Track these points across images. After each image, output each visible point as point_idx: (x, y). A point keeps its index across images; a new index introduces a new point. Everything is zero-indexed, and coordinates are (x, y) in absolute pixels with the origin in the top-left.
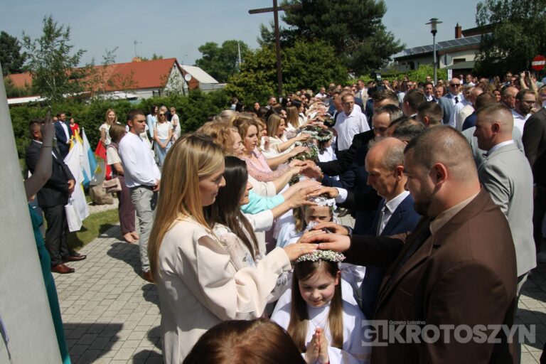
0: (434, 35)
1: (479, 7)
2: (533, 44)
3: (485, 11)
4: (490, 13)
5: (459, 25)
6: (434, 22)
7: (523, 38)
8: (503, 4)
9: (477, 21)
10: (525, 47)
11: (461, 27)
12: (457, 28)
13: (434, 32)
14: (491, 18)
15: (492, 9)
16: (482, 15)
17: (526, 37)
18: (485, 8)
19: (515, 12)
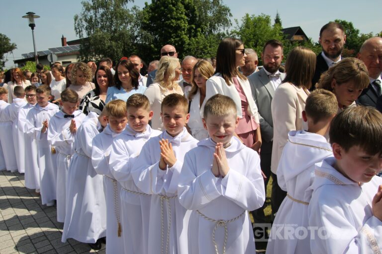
0: (33, 29)
1: (76, 19)
2: (119, 48)
3: (82, 22)
4: (85, 24)
5: (64, 37)
6: (31, 15)
7: (111, 43)
8: (94, 18)
9: (76, 29)
10: (114, 50)
11: (65, 38)
12: (63, 39)
13: (32, 26)
14: (86, 28)
15: (86, 20)
16: (78, 25)
17: (113, 43)
18: (81, 19)
19: (103, 24)
